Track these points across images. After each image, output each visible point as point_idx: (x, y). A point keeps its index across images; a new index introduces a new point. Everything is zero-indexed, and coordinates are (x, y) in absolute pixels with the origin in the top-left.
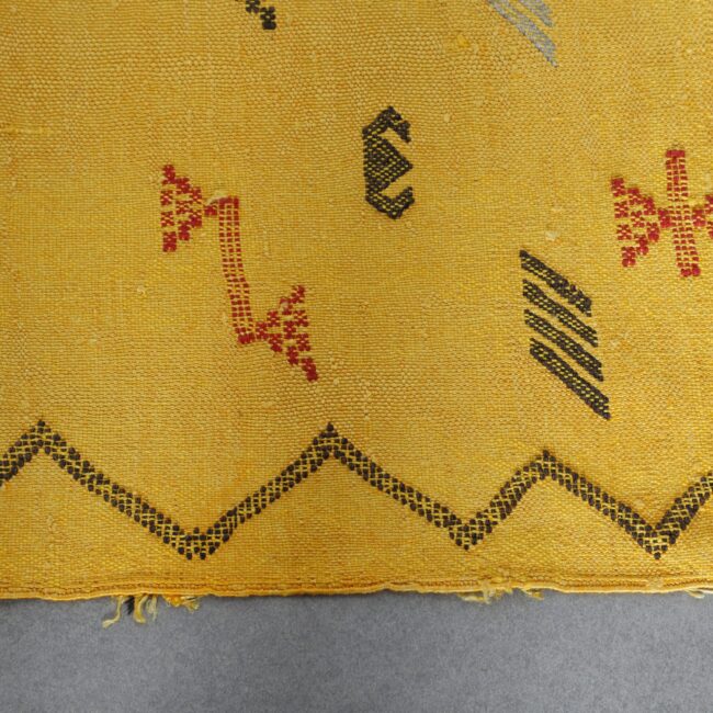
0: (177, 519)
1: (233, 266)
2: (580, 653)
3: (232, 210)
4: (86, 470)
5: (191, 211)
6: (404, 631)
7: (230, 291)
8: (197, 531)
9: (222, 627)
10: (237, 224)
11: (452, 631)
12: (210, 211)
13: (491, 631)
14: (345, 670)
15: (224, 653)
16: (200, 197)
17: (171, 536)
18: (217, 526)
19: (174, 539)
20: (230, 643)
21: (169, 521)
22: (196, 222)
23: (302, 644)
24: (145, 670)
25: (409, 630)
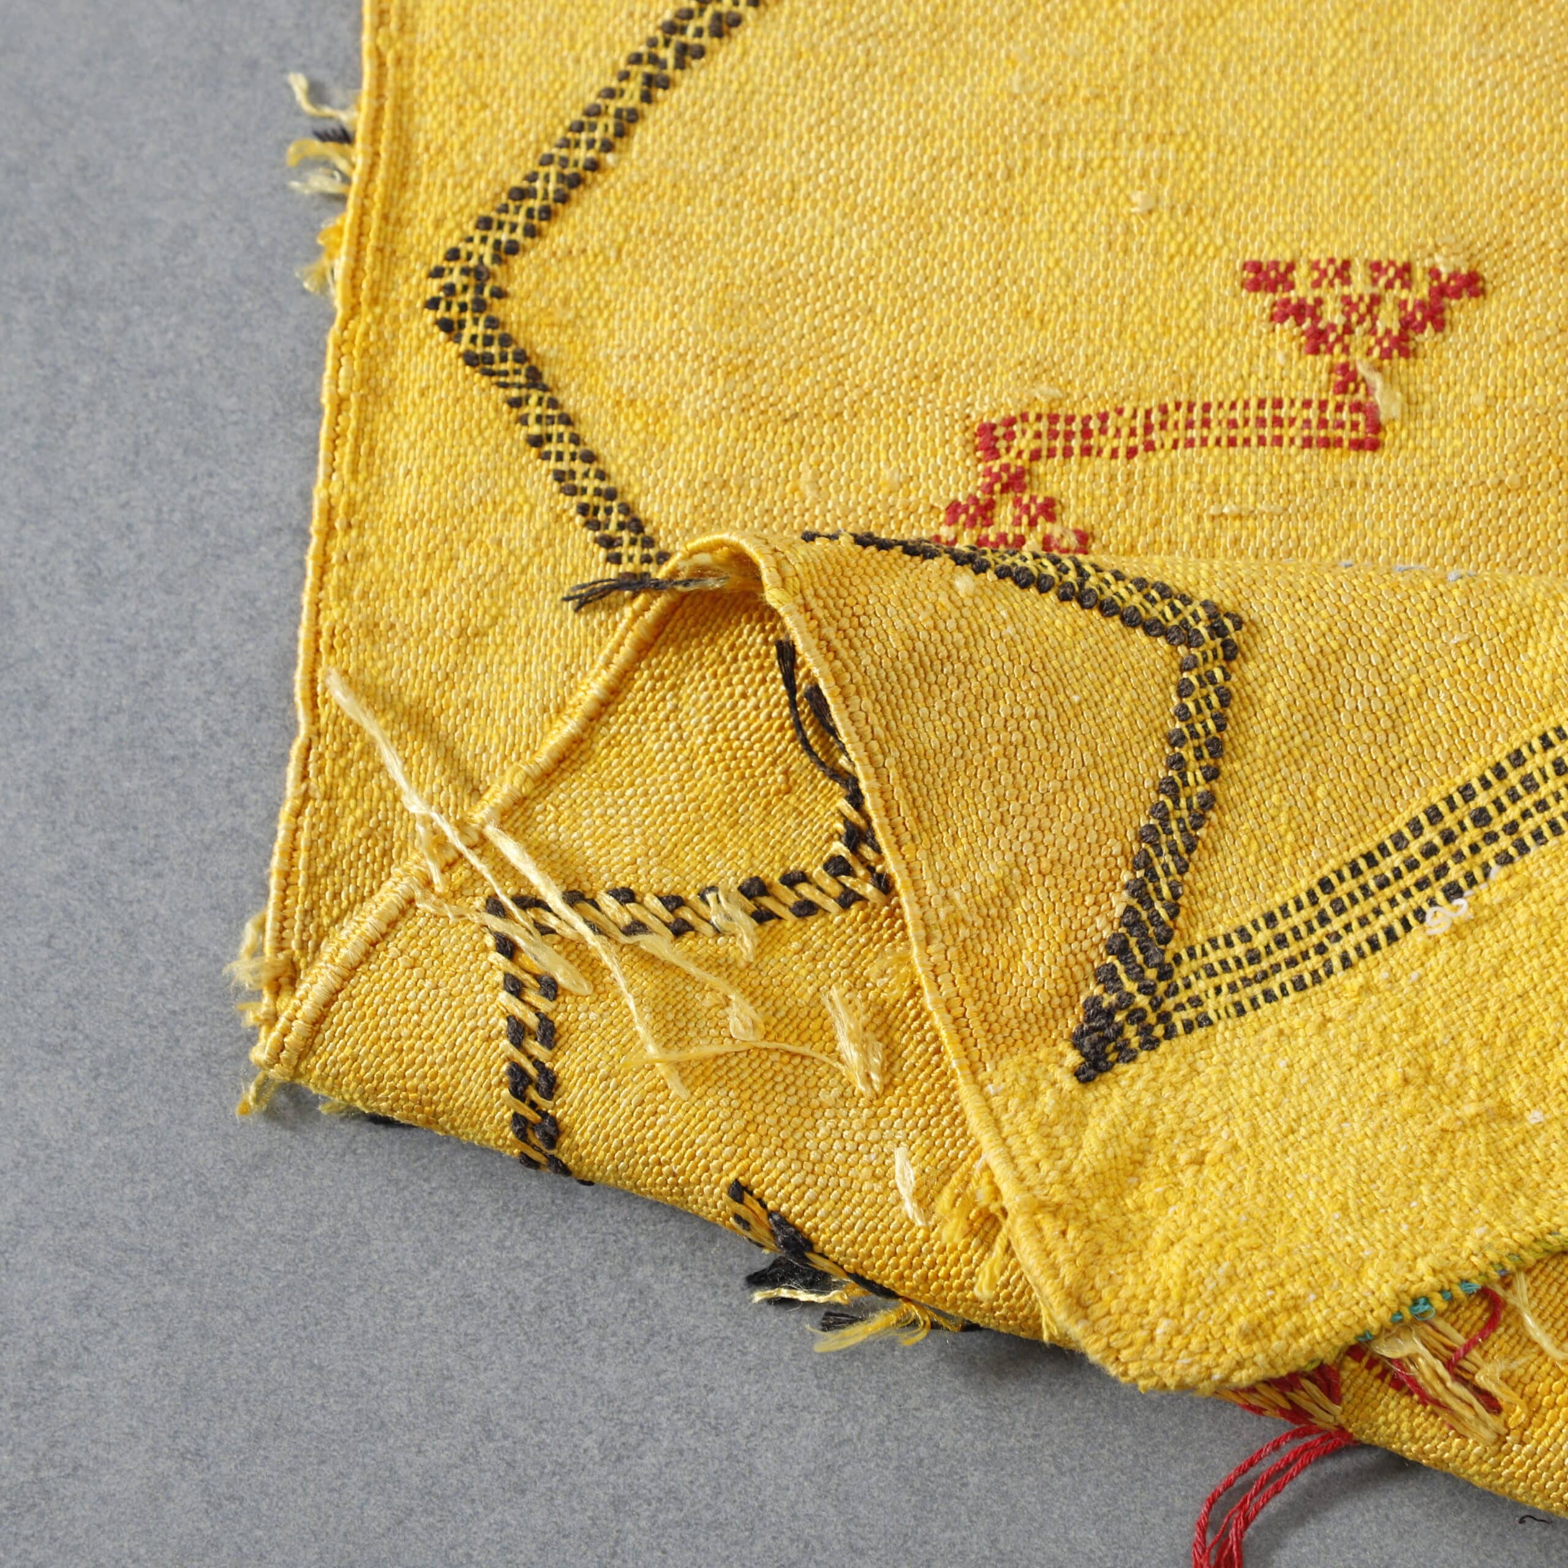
0: (536, 253)
1: (1190, 425)
2: (59, 1180)
3: (1346, 435)
4: (683, 50)
5: (1348, 329)
6: (174, 758)
7: (1120, 412)
8: (500, 294)
9: (245, 334)
10: (1307, 442)
11: (160, 875)
12: (1347, 378)
13: (147, 969)
14: (99, 610)
15: (179, 335)
16: (1386, 354)
17: (492, 235)
18: (506, 340)
19: (484, 240)
20: (204, 352)
21: (531, 232)
22: (1317, 341)
23: (177, 516)
24: (165, 155)
25: (177, 772)
